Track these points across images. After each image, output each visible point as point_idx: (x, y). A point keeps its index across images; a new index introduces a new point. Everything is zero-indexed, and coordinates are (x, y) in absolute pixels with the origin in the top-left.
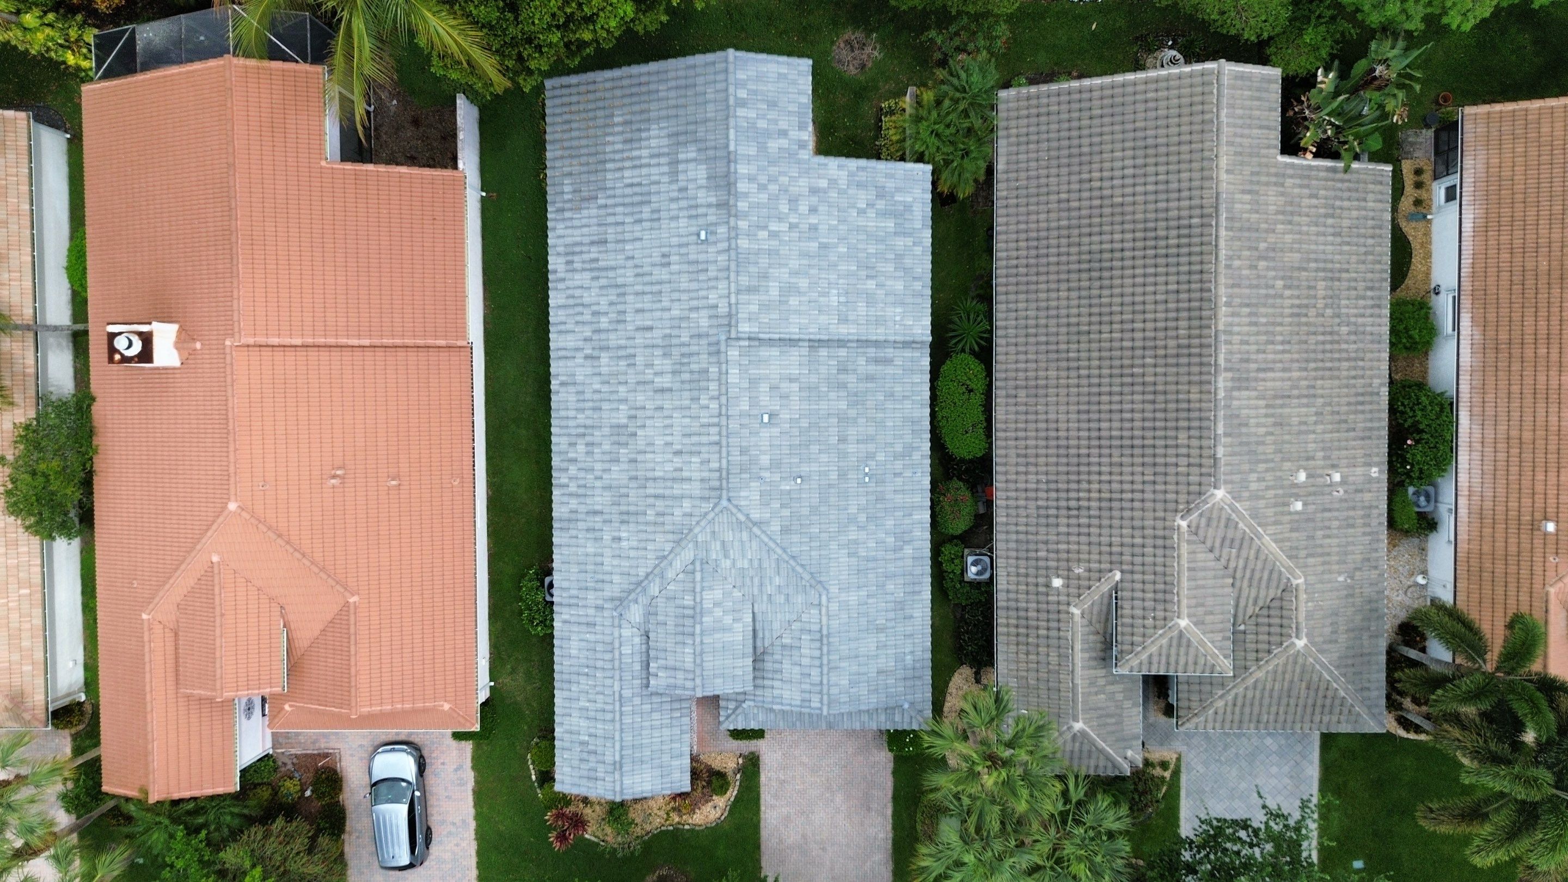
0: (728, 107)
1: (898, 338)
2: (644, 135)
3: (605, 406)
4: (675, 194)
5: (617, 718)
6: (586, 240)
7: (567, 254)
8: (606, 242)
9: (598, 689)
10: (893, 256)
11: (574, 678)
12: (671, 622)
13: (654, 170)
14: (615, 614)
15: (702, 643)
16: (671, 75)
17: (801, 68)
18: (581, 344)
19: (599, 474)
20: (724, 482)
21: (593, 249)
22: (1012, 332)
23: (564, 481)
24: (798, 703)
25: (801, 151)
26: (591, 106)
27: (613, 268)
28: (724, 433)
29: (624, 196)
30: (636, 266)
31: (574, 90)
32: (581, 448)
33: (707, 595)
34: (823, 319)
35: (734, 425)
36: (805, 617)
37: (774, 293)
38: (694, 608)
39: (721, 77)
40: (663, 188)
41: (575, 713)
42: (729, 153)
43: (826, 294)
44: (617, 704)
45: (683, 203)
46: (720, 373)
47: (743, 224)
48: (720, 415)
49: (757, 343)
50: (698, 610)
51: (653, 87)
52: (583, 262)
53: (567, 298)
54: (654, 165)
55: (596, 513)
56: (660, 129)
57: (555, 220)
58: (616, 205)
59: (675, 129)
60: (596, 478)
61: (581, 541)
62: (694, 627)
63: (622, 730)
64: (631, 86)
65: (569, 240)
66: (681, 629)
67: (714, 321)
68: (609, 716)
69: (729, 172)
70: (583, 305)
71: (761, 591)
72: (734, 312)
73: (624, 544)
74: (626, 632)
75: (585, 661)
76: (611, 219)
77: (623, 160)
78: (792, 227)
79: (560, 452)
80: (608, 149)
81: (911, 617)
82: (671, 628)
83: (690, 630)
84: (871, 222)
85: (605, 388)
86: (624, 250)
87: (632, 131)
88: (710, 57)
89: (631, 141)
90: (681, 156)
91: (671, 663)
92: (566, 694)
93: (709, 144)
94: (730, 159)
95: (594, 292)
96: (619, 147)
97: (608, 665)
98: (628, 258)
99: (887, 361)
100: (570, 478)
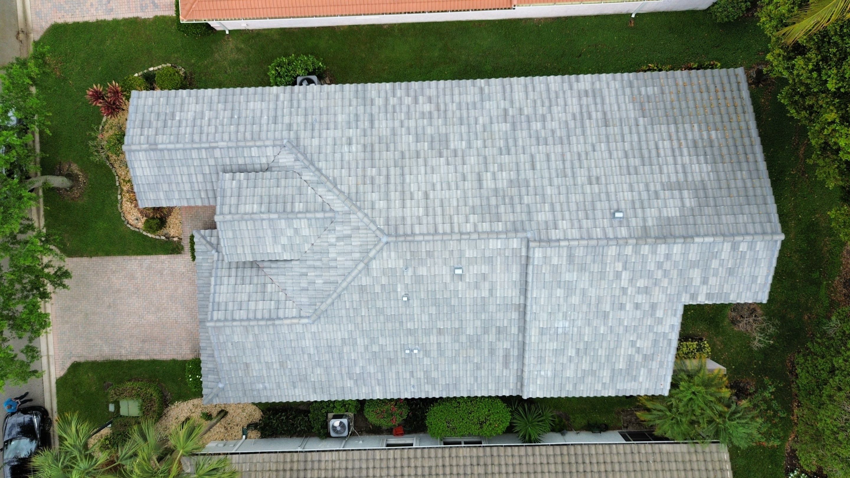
0: (733, 235)
1: (526, 375)
2: (702, 158)
3: (464, 128)
4: (652, 188)
5: (195, 146)
6: (607, 108)
7: (594, 91)
8: (606, 126)
9: (220, 127)
10: (594, 369)
11: (229, 106)
12: (280, 191)
13: (671, 168)
14: (285, 141)
15: (262, 220)
16: (757, 183)
17: (760, 294)
18: (517, 105)
19: (406, 124)
20: (402, 239)
21: (600, 115)
22: (531, 460)
23: (398, 93)
24: (217, 300)
25: (688, 296)
26: (723, 110)
27: (584, 133)
28: (445, 237)
29: (647, 141)
30: (587, 153)
31: (736, 94)
32: (427, 108)
33: (304, 223)
34: (544, 316)
35: (453, 245)
36: (289, 304)
37: (567, 277)
38: (292, 212)
39: (758, 228)
40: (657, 177)
41: (199, 107)
42: (692, 237)
43: (565, 317)
44: (207, 145)
45: (644, 195)
46: (498, 233)
47: (629, 250)
48: (461, 234)
49: (524, 262)
50: (290, 216)
51: (744, 165)
52: (588, 106)
53: (556, 92)
54: (676, 168)
55: (372, 122)
56: (708, 173)
57: (622, 80)
58: (638, 133)
59: (709, 187)
60: (402, 122)
61: (347, 110)
62: (276, 212)
63: (184, 150)
64: (744, 146)
65: (606, 92)
66: (274, 200)
67: (543, 226)
68: (196, 138)
69: (675, 237)
70: (550, 106)
71: (309, 267)
72: (553, 244)
73: (346, 148)
74: (270, 151)
75: (244, 115)
76: (626, 129)
77: (679, 140)
78: (624, 290)
79: (422, 89)
80: (687, 126)
81: (295, 387)
82: (274, 191)
83: (273, 209)
84: (625, 350)
85: (479, 128)
86: (600, 142)
87: (704, 147)
88: (775, 218)
89: (696, 147)
90: (685, 193)
91: (244, 192)
92: (215, 99)
93: (698, 218)
94: (687, 238)
95: (563, 116)
96: (690, 136)
97: (240, 136)
98: (593, 146)
99: (506, 364)
100: (401, 98)
